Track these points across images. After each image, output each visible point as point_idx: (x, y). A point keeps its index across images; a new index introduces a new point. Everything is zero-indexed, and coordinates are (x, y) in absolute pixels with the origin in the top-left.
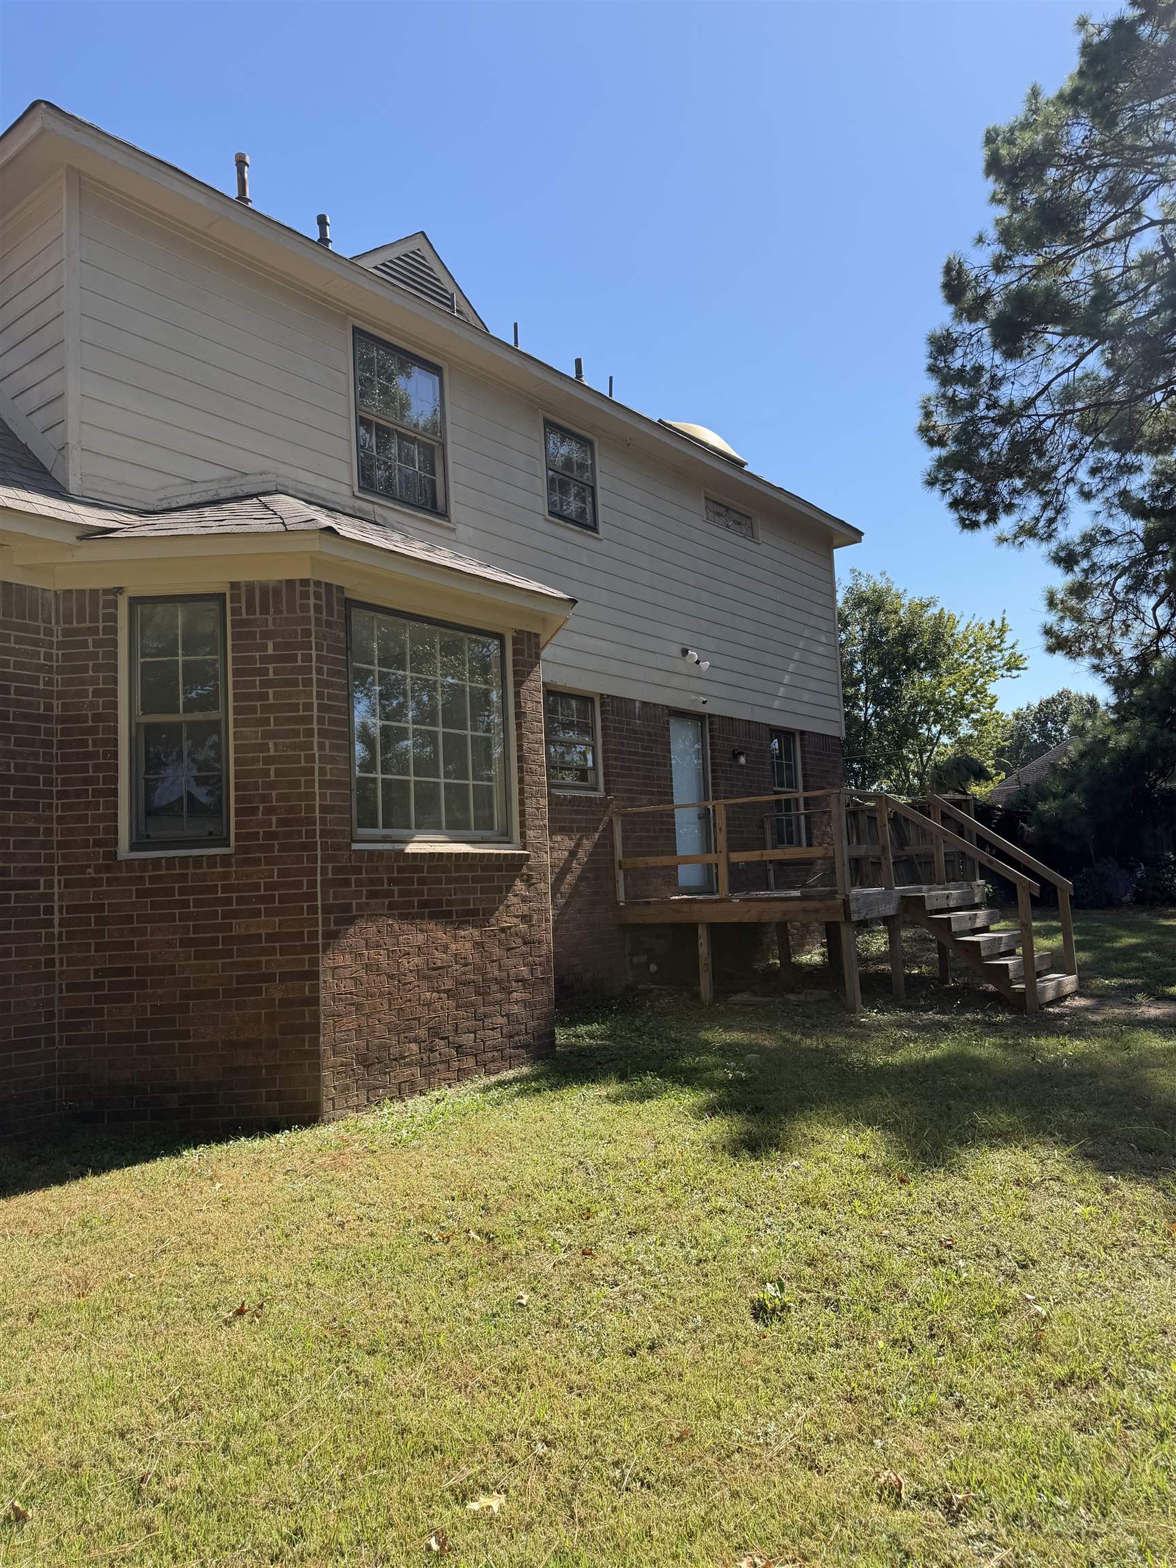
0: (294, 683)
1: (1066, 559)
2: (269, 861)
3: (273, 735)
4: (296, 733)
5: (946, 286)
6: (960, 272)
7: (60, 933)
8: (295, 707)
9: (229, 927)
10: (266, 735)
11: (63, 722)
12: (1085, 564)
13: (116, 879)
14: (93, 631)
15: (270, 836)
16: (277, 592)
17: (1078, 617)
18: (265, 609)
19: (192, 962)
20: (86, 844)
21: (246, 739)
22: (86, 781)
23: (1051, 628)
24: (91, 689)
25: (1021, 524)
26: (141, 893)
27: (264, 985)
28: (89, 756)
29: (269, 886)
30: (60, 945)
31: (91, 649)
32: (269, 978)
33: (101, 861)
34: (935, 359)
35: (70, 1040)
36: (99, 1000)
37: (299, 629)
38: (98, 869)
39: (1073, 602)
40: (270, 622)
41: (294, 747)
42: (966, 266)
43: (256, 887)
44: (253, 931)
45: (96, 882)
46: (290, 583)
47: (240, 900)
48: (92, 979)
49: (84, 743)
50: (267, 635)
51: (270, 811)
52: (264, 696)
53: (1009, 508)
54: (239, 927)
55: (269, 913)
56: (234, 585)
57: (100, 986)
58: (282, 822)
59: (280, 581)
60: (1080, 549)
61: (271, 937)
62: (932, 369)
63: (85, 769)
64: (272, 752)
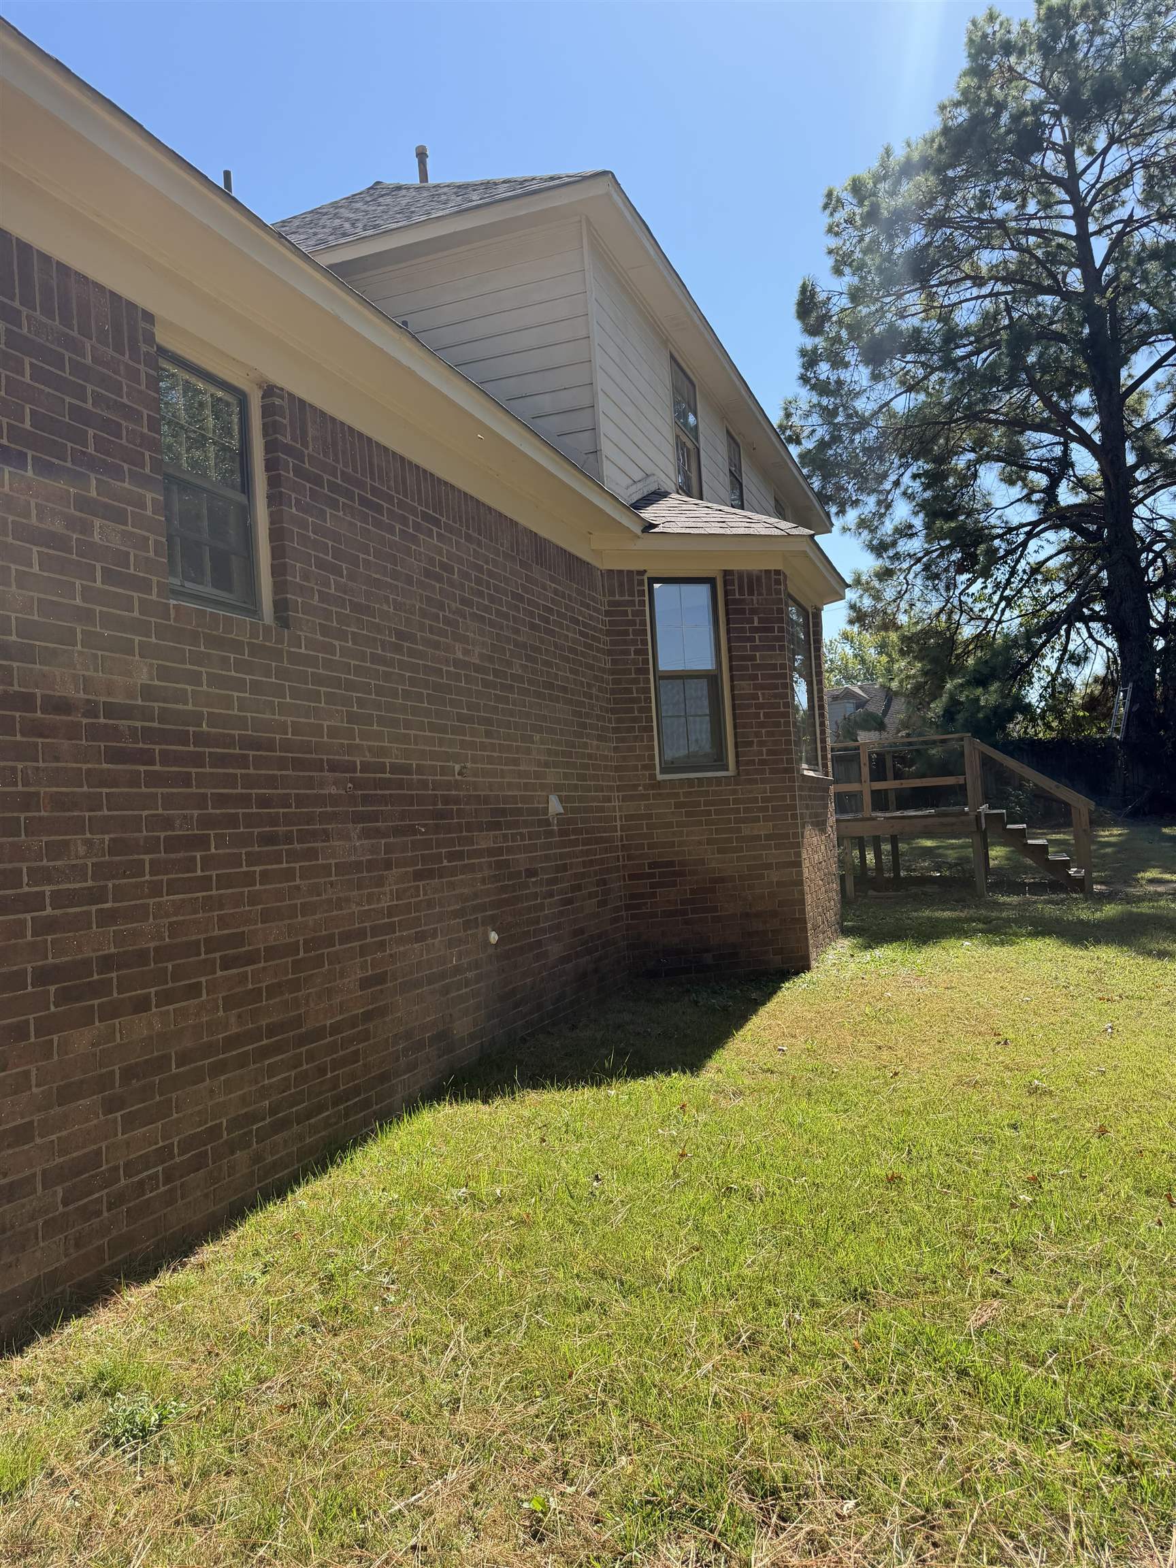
0: (773, 648)
1: (879, 549)
2: (763, 781)
3: (762, 687)
4: (776, 687)
5: (801, 304)
6: (813, 294)
7: (622, 836)
8: (774, 667)
9: (739, 830)
10: (756, 687)
11: (612, 674)
12: (891, 553)
13: (660, 794)
14: (632, 603)
15: (762, 762)
16: (759, 579)
17: (877, 597)
18: (751, 593)
19: (717, 856)
20: (635, 768)
21: (743, 689)
22: (634, 720)
23: (855, 605)
24: (633, 648)
25: (863, 517)
26: (678, 806)
27: (766, 872)
28: (633, 701)
29: (765, 800)
30: (623, 845)
31: (630, 618)
32: (768, 866)
33: (647, 782)
34: (807, 370)
35: (633, 917)
36: (652, 886)
37: (775, 607)
38: (646, 787)
39: (876, 583)
40: (755, 602)
41: (775, 696)
42: (818, 289)
43: (756, 800)
44: (756, 832)
45: (644, 797)
46: (768, 572)
47: (746, 810)
48: (647, 871)
49: (630, 691)
50: (753, 611)
51: (761, 744)
52: (753, 658)
53: (856, 503)
54: (746, 829)
55: (766, 819)
56: (726, 573)
57: (652, 876)
58: (770, 752)
59: (761, 571)
60: (889, 539)
61: (768, 837)
62: (804, 379)
63: (631, 710)
64: (761, 700)
